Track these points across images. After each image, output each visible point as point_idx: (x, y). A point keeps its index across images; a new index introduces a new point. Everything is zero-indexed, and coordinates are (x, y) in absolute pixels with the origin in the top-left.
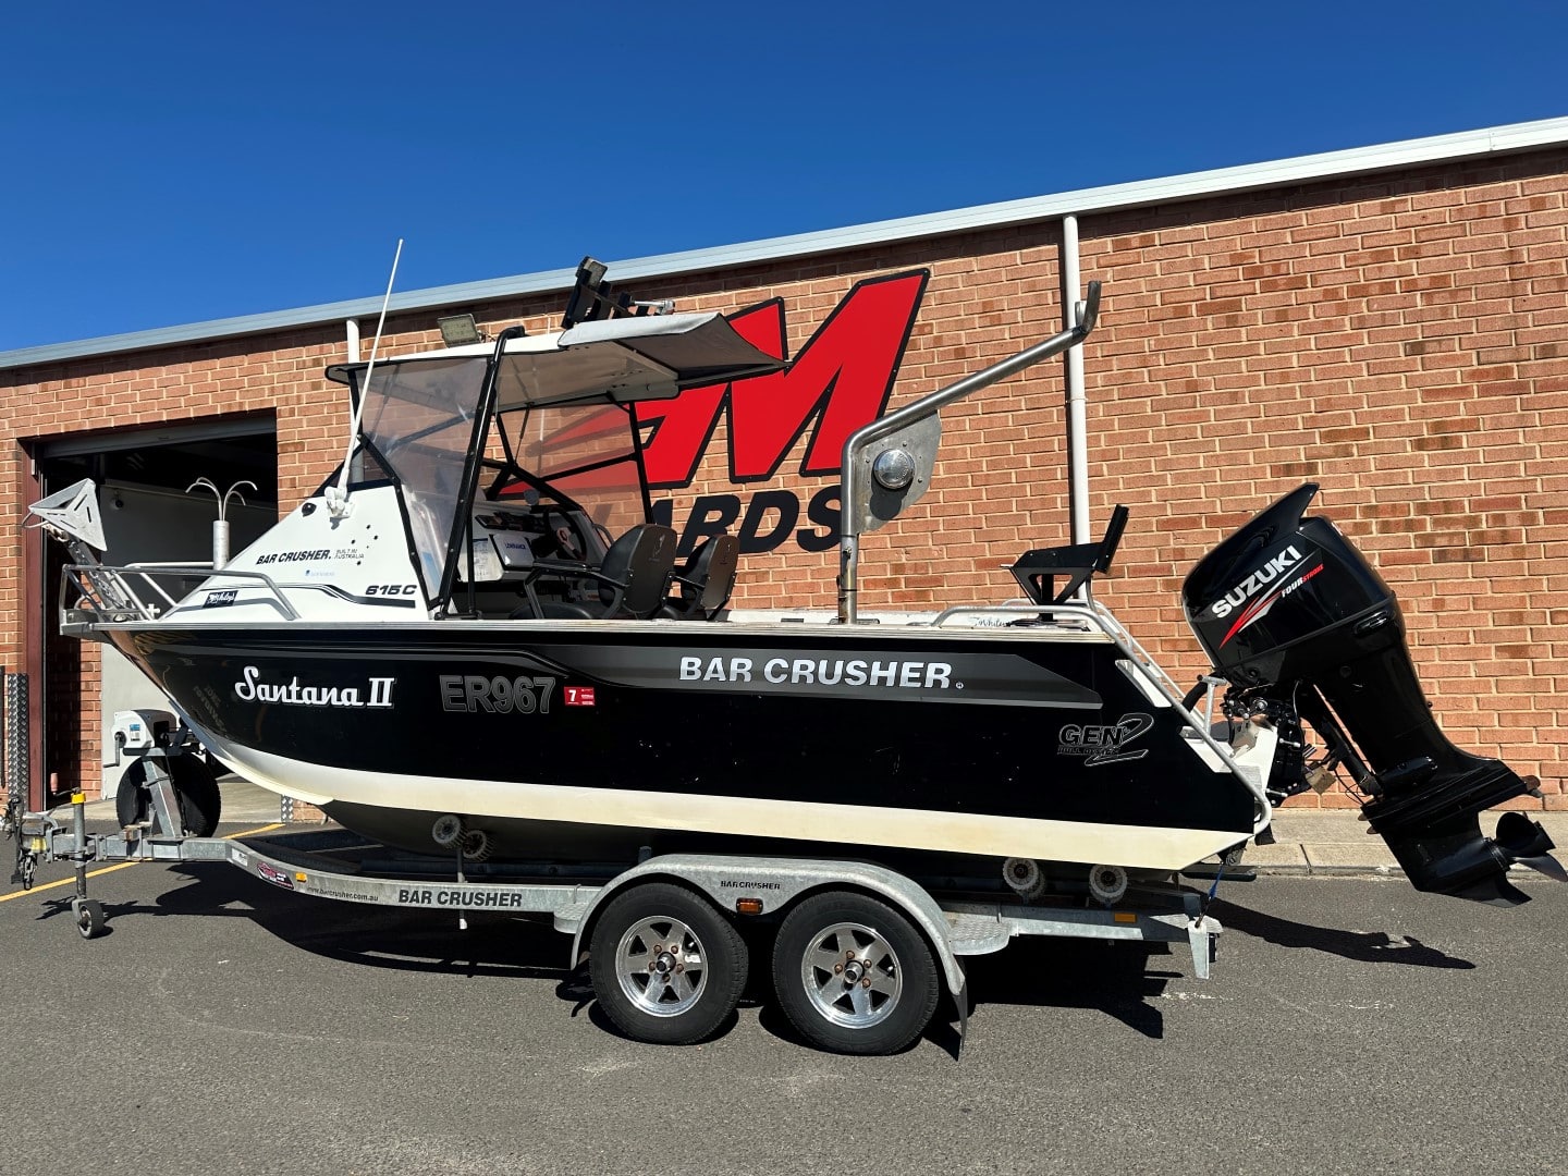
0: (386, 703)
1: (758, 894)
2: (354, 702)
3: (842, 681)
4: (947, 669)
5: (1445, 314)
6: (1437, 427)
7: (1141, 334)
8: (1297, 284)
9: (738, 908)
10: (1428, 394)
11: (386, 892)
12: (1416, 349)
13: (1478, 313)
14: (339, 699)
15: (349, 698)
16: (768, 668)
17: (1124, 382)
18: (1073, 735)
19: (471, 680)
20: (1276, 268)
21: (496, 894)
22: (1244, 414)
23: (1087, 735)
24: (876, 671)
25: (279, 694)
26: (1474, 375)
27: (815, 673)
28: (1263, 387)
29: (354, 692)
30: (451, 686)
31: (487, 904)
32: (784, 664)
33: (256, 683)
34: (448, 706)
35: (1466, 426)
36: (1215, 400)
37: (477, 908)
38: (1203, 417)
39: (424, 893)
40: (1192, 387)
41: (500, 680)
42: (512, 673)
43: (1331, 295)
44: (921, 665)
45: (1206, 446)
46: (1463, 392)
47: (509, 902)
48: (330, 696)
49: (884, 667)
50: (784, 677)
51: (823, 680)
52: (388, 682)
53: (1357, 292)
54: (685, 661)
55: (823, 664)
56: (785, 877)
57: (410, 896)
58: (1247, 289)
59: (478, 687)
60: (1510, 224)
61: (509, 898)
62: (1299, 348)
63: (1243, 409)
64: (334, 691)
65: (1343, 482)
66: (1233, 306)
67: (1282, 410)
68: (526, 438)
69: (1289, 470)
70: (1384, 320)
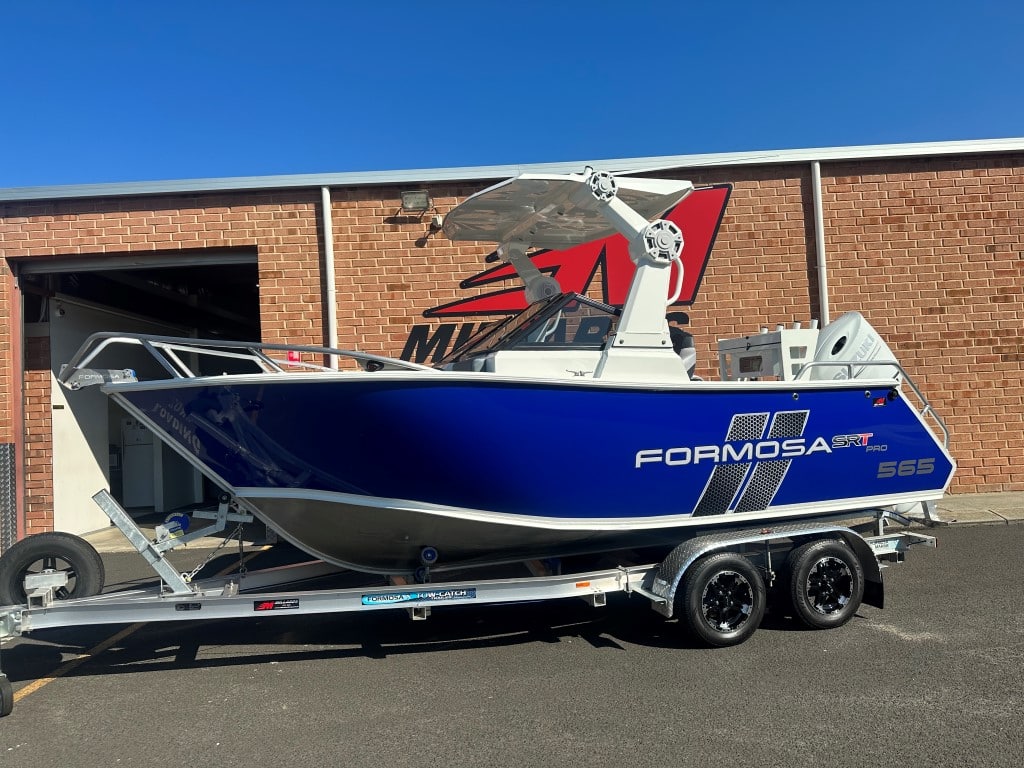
5: (1005, 231)
6: (1002, 291)
7: (853, 232)
8: (933, 211)
10: (998, 273)
12: (992, 249)
13: (1019, 232)
17: (844, 258)
20: (923, 201)
22: (908, 279)
26: (1018, 264)
28: (917, 265)
35: (1016, 290)
36: (893, 271)
38: (886, 280)
40: (880, 263)
43: (950, 217)
45: (888, 296)
46: (1014, 272)
53: (963, 217)
58: (908, 211)
62: (935, 245)
63: (907, 277)
65: (958, 318)
66: (901, 220)
67: (927, 278)
68: (460, 276)
69: (931, 311)
70: (976, 233)
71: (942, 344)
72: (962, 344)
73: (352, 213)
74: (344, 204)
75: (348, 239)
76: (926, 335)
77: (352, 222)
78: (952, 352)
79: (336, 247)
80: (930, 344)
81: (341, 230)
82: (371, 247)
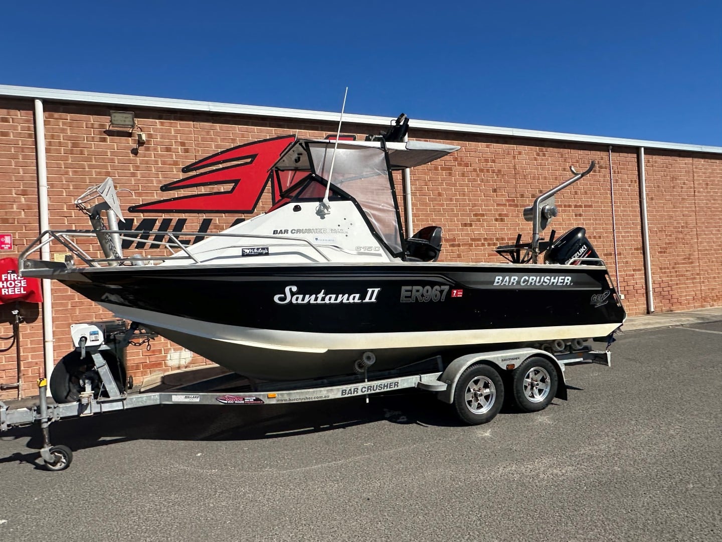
0: (373, 300)
1: (513, 362)
2: (356, 300)
3: (542, 284)
4: (570, 278)
5: (501, 180)
6: (500, 215)
7: (425, 174)
8: (466, 165)
9: (507, 368)
10: (498, 205)
11: (334, 393)
12: (495, 191)
13: (508, 182)
14: (348, 299)
15: (355, 298)
16: (522, 280)
17: (421, 190)
18: (595, 298)
19: (415, 288)
20: (461, 158)
21: (388, 384)
22: (454, 205)
23: (597, 298)
24: (552, 280)
25: (310, 299)
26: (508, 201)
27: (535, 281)
28: (458, 197)
29: (357, 296)
30: (406, 291)
31: (384, 389)
32: (527, 278)
33: (293, 294)
34: (403, 299)
35: (506, 215)
36: (446, 200)
37: (379, 391)
38: (442, 205)
39: (354, 389)
40: (440, 194)
41: (428, 287)
42: (432, 284)
43: (475, 170)
44: (563, 278)
45: (443, 215)
46: (505, 205)
47: (393, 386)
48: (344, 298)
49: (555, 279)
50: (526, 283)
51: (537, 284)
52: (377, 290)
53: (481, 170)
54: (497, 278)
55: (538, 278)
56: (521, 354)
57: (347, 392)
58: (454, 164)
59: (418, 291)
60: (514, 157)
61: (393, 384)
62: (467, 186)
63: (454, 204)
64: (346, 295)
65: (479, 231)
66: (450, 169)
67: (464, 205)
68: (160, 181)
69: (465, 225)
70: (488, 181)
71: (471, 245)
72: (480, 245)
73: (64, 124)
74: (56, 115)
75: (60, 144)
76: (463, 239)
77: (63, 130)
78: (476, 250)
79: (48, 151)
80: (465, 244)
81: (53, 137)
82: (82, 153)
